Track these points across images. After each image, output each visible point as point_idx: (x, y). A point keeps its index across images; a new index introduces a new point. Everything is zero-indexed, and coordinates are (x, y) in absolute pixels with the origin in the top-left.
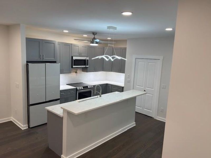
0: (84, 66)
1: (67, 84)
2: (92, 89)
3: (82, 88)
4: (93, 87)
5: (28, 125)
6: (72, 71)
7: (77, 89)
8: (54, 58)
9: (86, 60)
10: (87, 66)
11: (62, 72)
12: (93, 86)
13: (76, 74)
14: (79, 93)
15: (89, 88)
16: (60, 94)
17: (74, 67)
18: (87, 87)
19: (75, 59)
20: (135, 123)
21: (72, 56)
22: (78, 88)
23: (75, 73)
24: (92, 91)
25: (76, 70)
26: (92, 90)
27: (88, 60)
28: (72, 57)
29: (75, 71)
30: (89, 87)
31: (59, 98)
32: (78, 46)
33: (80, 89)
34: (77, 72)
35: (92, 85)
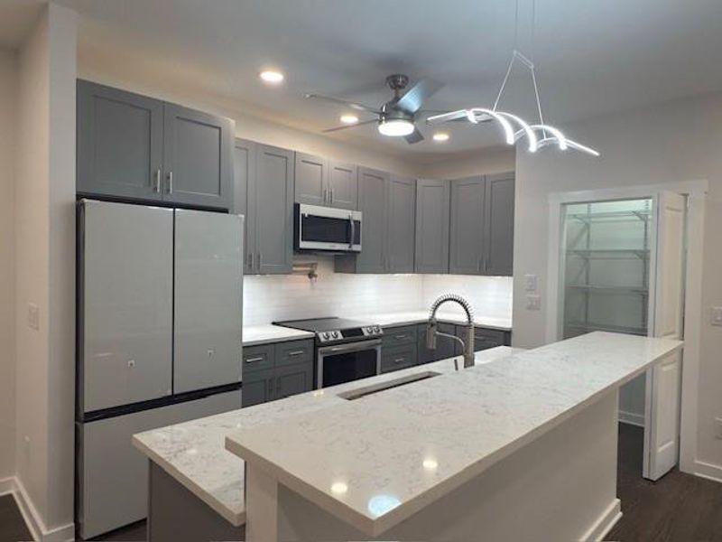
0: (344, 247)
1: (274, 323)
2: (379, 341)
3: (340, 337)
4: (381, 332)
5: (73, 524)
6: (294, 269)
7: (316, 338)
8: (220, 194)
9: (352, 223)
10: (356, 248)
11: (253, 266)
12: (383, 329)
13: (312, 283)
14: (324, 358)
15: (368, 339)
16: (245, 363)
17: (303, 245)
18: (358, 331)
19: (309, 216)
20: (618, 500)
21: (297, 201)
22: (322, 336)
23: (307, 277)
24: (379, 350)
25: (312, 265)
26: (377, 344)
27: (358, 223)
28: (297, 207)
29: (308, 269)
30: (366, 334)
31: (240, 379)
32: (321, 165)
33: (331, 339)
34: (316, 273)
35: (378, 326)
